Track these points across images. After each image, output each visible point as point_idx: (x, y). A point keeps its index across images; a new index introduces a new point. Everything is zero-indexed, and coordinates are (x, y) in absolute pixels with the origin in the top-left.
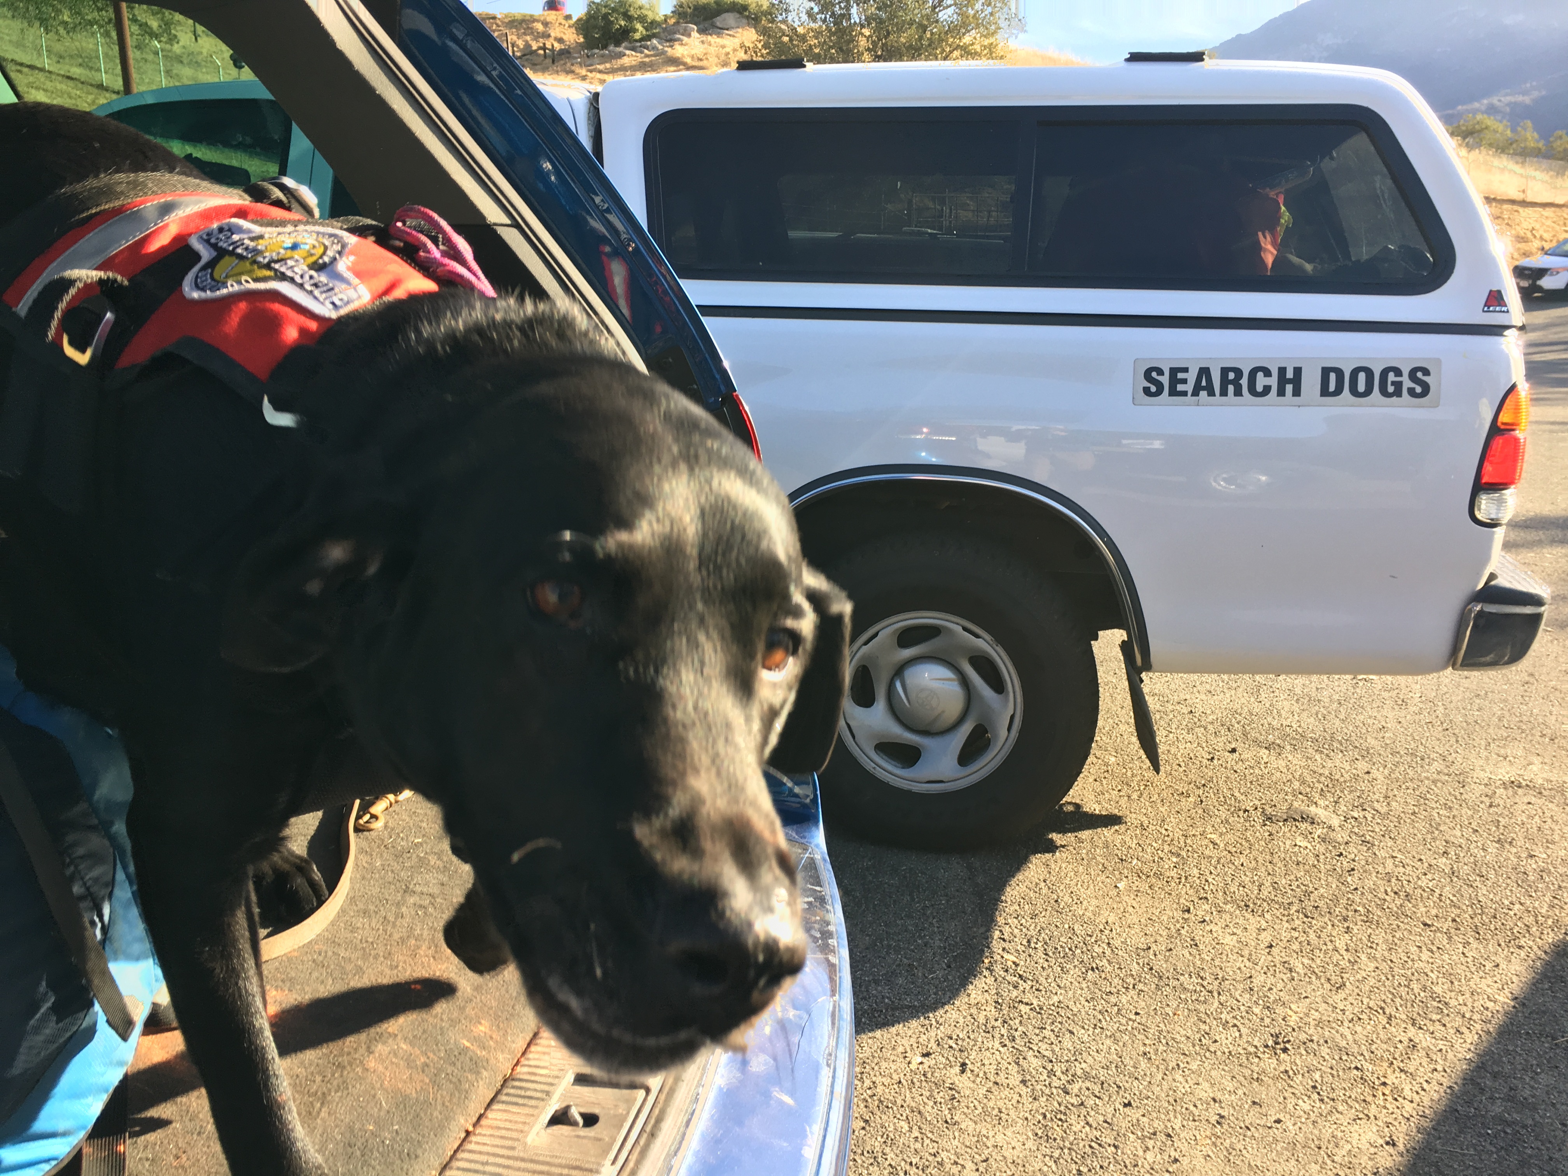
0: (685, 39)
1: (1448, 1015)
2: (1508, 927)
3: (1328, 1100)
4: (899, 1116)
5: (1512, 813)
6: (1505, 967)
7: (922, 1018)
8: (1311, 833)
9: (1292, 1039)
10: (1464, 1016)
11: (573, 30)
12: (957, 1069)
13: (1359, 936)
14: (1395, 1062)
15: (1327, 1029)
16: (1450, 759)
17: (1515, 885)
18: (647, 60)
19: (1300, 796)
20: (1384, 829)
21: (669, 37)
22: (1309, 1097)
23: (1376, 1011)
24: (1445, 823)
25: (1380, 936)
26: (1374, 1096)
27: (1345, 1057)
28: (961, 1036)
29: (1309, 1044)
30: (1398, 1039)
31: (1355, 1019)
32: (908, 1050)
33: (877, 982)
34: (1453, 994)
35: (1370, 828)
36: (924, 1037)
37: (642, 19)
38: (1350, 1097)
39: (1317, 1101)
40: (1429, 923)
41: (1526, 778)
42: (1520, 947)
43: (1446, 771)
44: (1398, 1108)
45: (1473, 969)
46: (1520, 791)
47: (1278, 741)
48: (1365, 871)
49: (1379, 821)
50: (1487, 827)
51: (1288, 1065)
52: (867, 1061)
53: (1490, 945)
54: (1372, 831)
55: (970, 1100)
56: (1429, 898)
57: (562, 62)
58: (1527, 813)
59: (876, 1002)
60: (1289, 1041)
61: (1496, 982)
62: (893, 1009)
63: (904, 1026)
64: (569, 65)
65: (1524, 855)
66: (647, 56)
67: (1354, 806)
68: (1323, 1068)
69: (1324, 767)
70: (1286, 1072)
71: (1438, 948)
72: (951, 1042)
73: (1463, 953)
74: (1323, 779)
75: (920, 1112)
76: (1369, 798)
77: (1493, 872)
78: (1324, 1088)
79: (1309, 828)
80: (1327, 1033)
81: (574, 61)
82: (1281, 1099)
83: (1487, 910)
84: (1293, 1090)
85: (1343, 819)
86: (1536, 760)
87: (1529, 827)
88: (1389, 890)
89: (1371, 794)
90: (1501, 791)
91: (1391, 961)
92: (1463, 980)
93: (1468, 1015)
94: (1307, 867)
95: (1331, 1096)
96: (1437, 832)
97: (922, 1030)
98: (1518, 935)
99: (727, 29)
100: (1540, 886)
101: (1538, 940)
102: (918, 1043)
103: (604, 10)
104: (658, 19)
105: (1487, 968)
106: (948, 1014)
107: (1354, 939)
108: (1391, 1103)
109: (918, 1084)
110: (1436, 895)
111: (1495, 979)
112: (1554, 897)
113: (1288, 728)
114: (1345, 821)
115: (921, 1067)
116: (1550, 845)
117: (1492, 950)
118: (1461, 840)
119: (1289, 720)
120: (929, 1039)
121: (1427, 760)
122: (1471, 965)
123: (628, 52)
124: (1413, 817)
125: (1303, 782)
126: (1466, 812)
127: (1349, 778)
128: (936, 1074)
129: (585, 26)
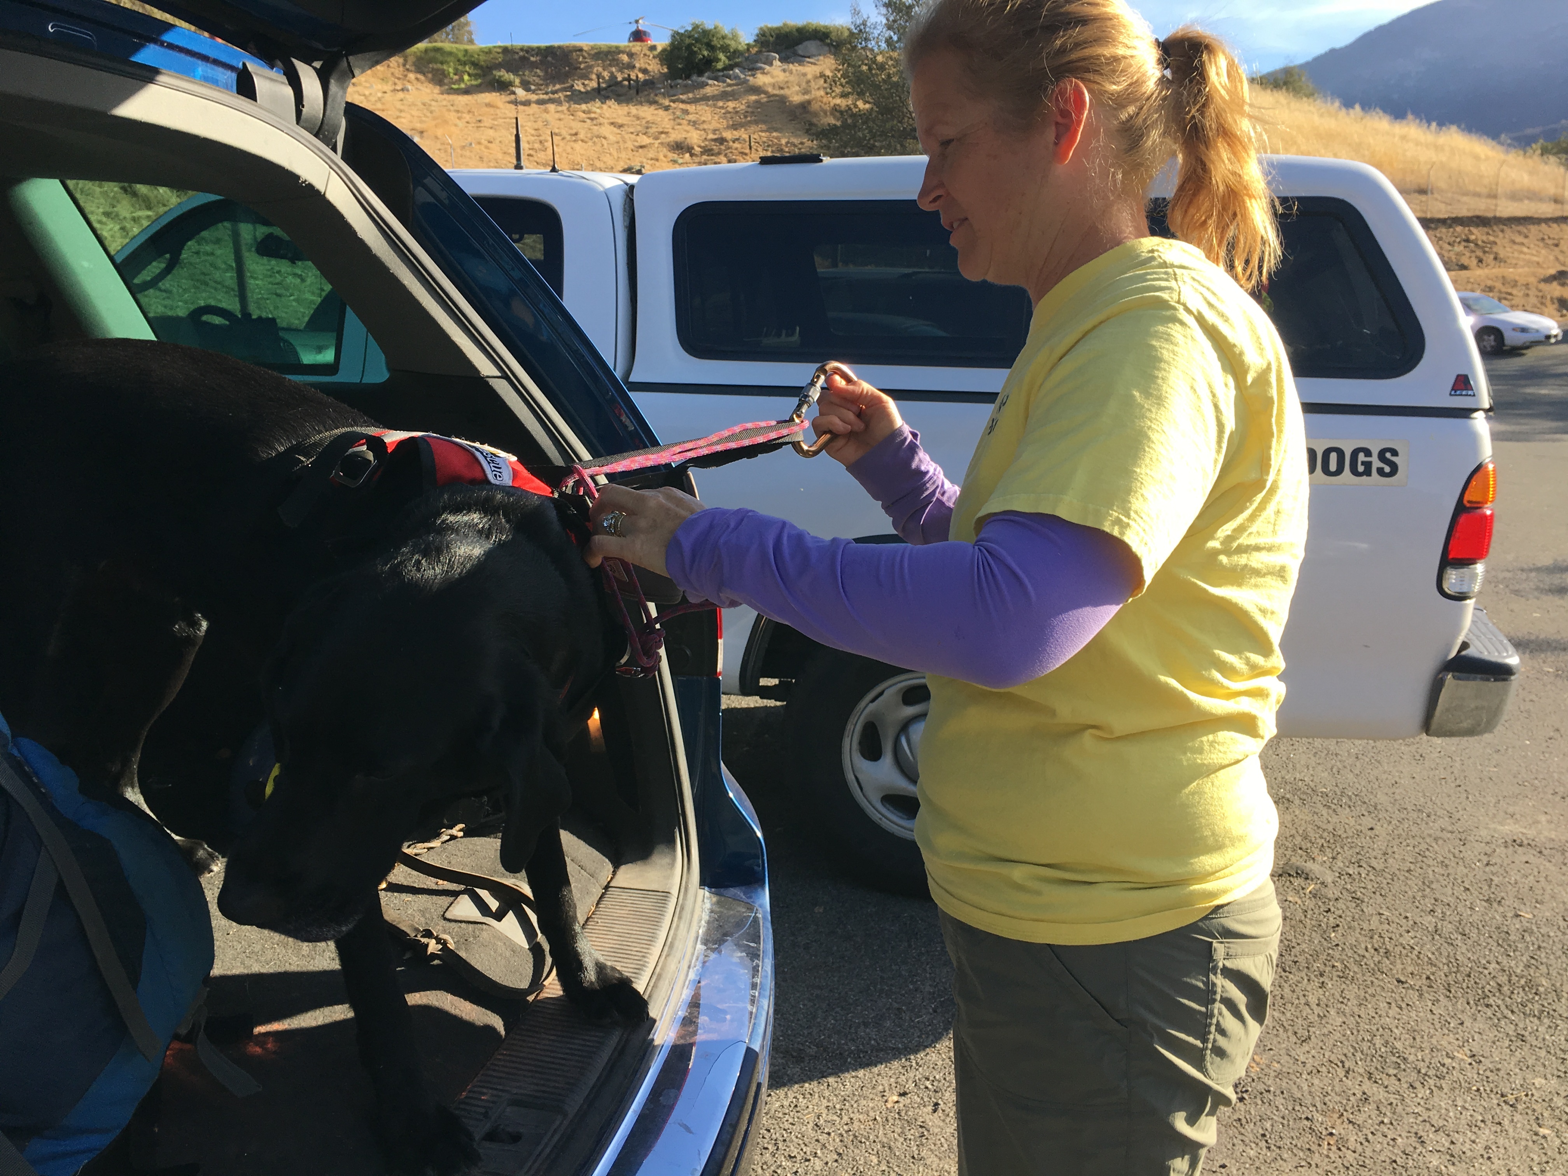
0: (767, 67)
1: (1404, 1070)
2: (1480, 986)
3: (1275, 1148)
4: (870, 1151)
5: (1507, 872)
6: (1469, 1025)
7: (904, 1060)
8: (1303, 889)
9: (1250, 1089)
10: (1419, 1072)
11: (657, 60)
12: (930, 1108)
13: (1332, 991)
14: (1345, 1113)
15: (1285, 1080)
16: (1457, 816)
17: (1496, 944)
18: (729, 89)
19: (1299, 851)
20: (1376, 886)
21: (751, 66)
22: (1257, 1144)
23: (1336, 1064)
24: (1438, 881)
25: (1352, 992)
26: (1320, 1145)
27: (1297, 1108)
28: (937, 1077)
29: (1265, 1094)
30: (1351, 1092)
31: (1315, 1071)
32: (887, 1089)
33: (866, 1025)
34: (1413, 1050)
35: (1363, 885)
36: (904, 1078)
37: (725, 49)
38: (1296, 1146)
39: (1264, 1149)
40: (1403, 979)
41: (1529, 836)
42: (1487, 1006)
43: (1450, 828)
44: (1340, 1157)
45: (1438, 1026)
46: (1520, 850)
47: (1288, 796)
48: (1349, 928)
49: (1373, 878)
50: (1480, 885)
51: (1243, 1113)
52: (847, 1098)
53: (1459, 1003)
54: (1364, 888)
55: (938, 1137)
56: (1407, 956)
57: (646, 93)
58: (1523, 872)
59: (863, 1044)
60: (1247, 1091)
61: (1458, 1039)
62: (877, 1051)
63: (886, 1067)
64: (652, 95)
65: (1510, 915)
66: (729, 85)
67: (1351, 862)
68: (1275, 1117)
69: (1329, 822)
70: (1240, 1120)
71: (1408, 1005)
72: (928, 1084)
73: (1431, 1011)
74: (1325, 834)
75: (890, 1148)
76: (1367, 855)
77: (1476, 931)
78: (1273, 1136)
79: (1303, 884)
80: (1284, 1084)
81: (658, 92)
82: (1230, 1146)
83: (1462, 969)
84: (1243, 1138)
85: (1338, 875)
86: (1543, 818)
87: (1521, 886)
88: (1369, 946)
89: (1370, 851)
90: (1501, 850)
91: (1359, 1016)
92: (1425, 1037)
93: (1423, 1071)
94: (1293, 922)
95: (1278, 1144)
96: (1428, 890)
97: (902, 1071)
98: (1488, 993)
99: (809, 57)
100: (1519, 945)
101: (1507, 999)
102: (896, 1083)
103: (687, 41)
104: (740, 48)
105: (1452, 1025)
106: (928, 1057)
107: (1327, 994)
108: (1334, 1153)
109: (891, 1121)
110: (1416, 952)
111: (1457, 1036)
112: (1532, 958)
113: (1300, 783)
114: (1339, 877)
115: (896, 1106)
116: (1538, 906)
117: (1460, 1007)
118: (1450, 899)
119: (1303, 774)
120: (908, 1081)
121: (1433, 817)
122: (1436, 1022)
123: (710, 82)
124: (1407, 874)
125: (1305, 838)
126: (1462, 871)
127: (1351, 834)
128: (910, 1113)
129: (669, 56)
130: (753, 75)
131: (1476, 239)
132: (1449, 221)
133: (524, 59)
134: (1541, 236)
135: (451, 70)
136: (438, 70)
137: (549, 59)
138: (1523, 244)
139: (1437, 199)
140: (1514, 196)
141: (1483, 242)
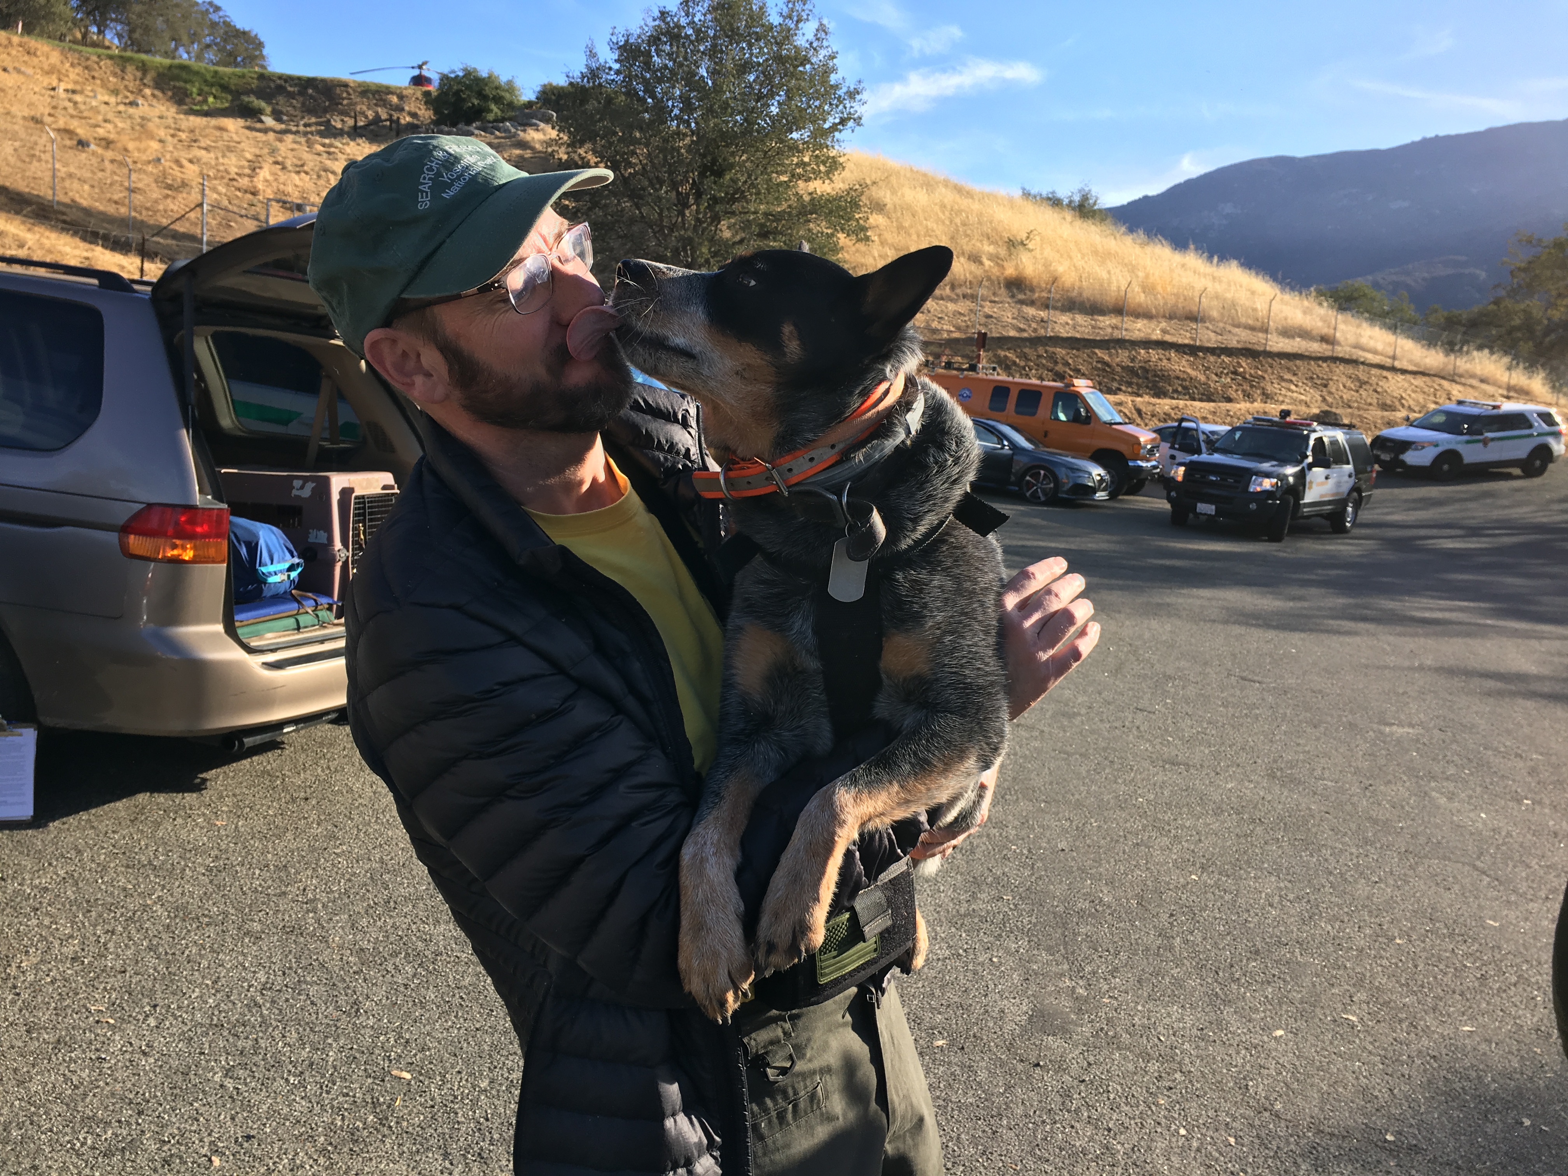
0: (541, 125)
11: (427, 105)
21: (525, 122)
37: (498, 100)
66: (497, 137)
103: (457, 87)
104: (518, 102)
129: (438, 102)
130: (524, 131)
131: (1245, 372)
132: (1218, 352)
133: (280, 89)
134: (1310, 374)
135: (195, 90)
136: (180, 88)
137: (310, 91)
138: (1291, 381)
139: (1208, 328)
140: (1287, 333)
141: (1251, 375)
